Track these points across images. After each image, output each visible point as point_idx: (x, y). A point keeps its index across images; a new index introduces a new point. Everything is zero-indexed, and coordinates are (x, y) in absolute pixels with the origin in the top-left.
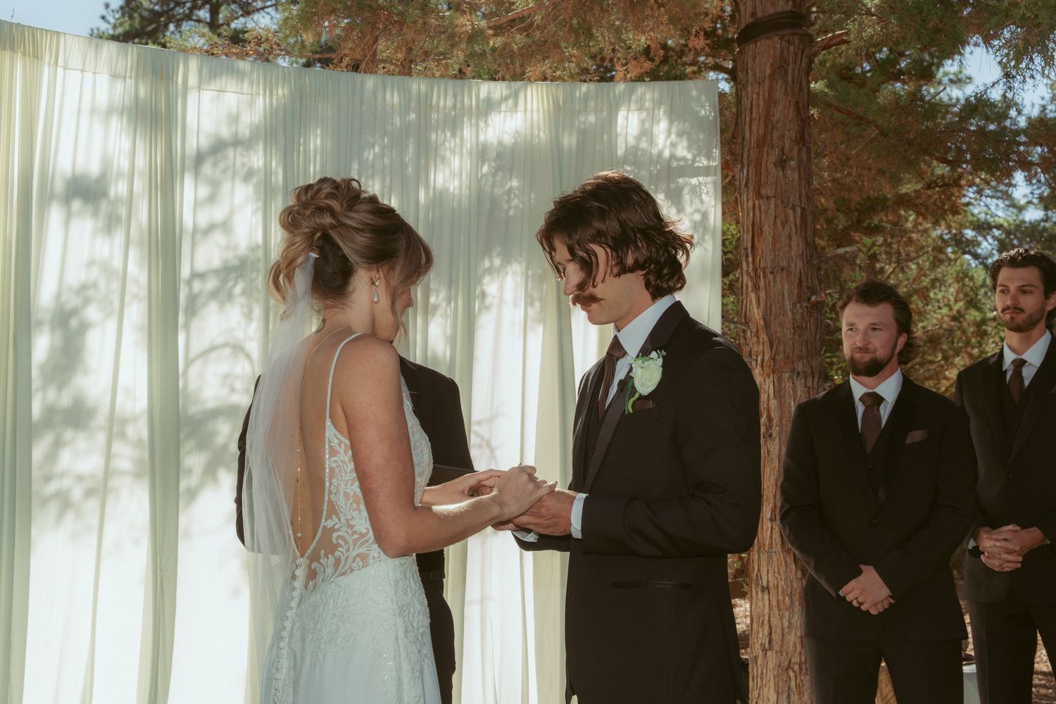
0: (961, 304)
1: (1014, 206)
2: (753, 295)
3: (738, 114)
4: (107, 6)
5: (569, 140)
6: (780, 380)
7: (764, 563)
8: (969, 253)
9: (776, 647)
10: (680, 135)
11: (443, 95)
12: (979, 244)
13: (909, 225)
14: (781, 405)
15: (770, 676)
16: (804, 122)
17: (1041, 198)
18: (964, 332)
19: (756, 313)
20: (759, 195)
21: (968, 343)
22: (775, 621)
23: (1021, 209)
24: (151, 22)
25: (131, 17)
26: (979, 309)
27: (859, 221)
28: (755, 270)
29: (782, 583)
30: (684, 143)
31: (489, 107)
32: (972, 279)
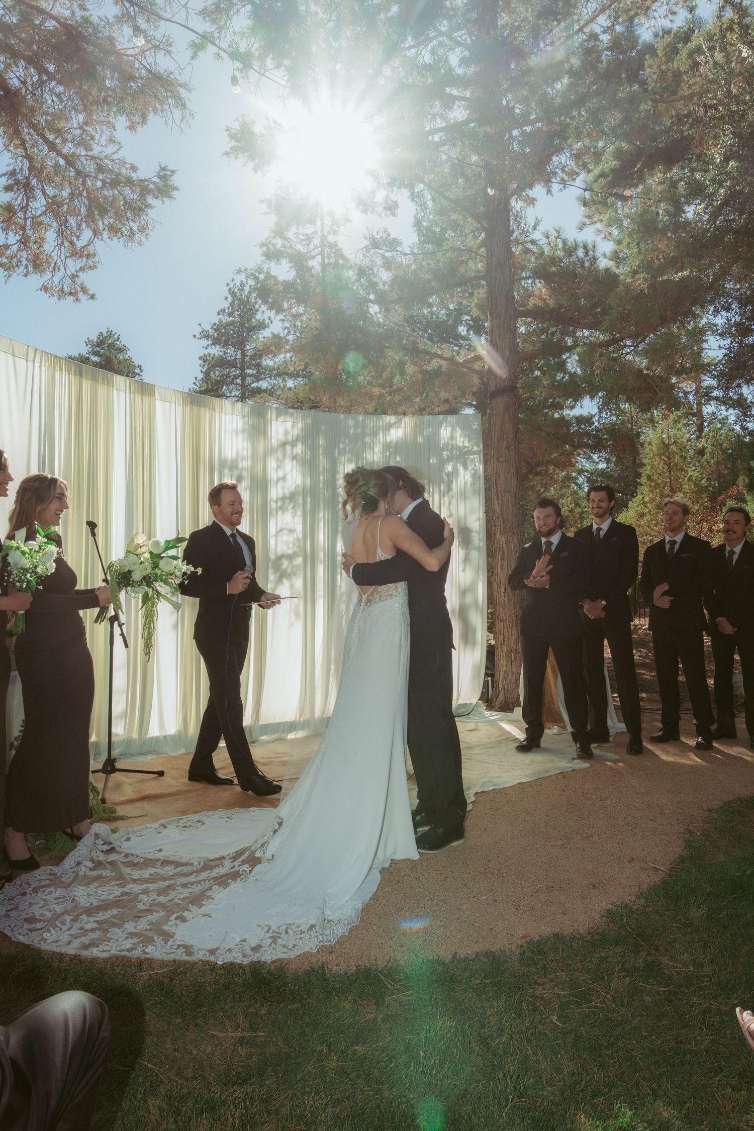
0: (573, 505)
1: (593, 462)
2: (496, 502)
3: (489, 428)
4: (196, 378)
5: (420, 439)
6: (507, 536)
7: (501, 610)
8: (574, 483)
9: (506, 644)
10: (465, 437)
11: (371, 422)
12: (578, 479)
13: (551, 471)
14: (508, 546)
15: (504, 655)
16: (517, 430)
17: (606, 459)
18: (574, 517)
19: (498, 509)
20: (499, 461)
21: (576, 521)
22: (506, 633)
23: (597, 463)
24: (216, 385)
25: (207, 383)
26: (580, 507)
27: (531, 470)
28: (497, 491)
29: (508, 618)
30: (467, 439)
31: (389, 426)
32: (578, 494)
